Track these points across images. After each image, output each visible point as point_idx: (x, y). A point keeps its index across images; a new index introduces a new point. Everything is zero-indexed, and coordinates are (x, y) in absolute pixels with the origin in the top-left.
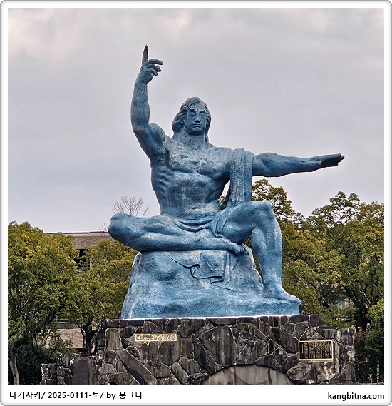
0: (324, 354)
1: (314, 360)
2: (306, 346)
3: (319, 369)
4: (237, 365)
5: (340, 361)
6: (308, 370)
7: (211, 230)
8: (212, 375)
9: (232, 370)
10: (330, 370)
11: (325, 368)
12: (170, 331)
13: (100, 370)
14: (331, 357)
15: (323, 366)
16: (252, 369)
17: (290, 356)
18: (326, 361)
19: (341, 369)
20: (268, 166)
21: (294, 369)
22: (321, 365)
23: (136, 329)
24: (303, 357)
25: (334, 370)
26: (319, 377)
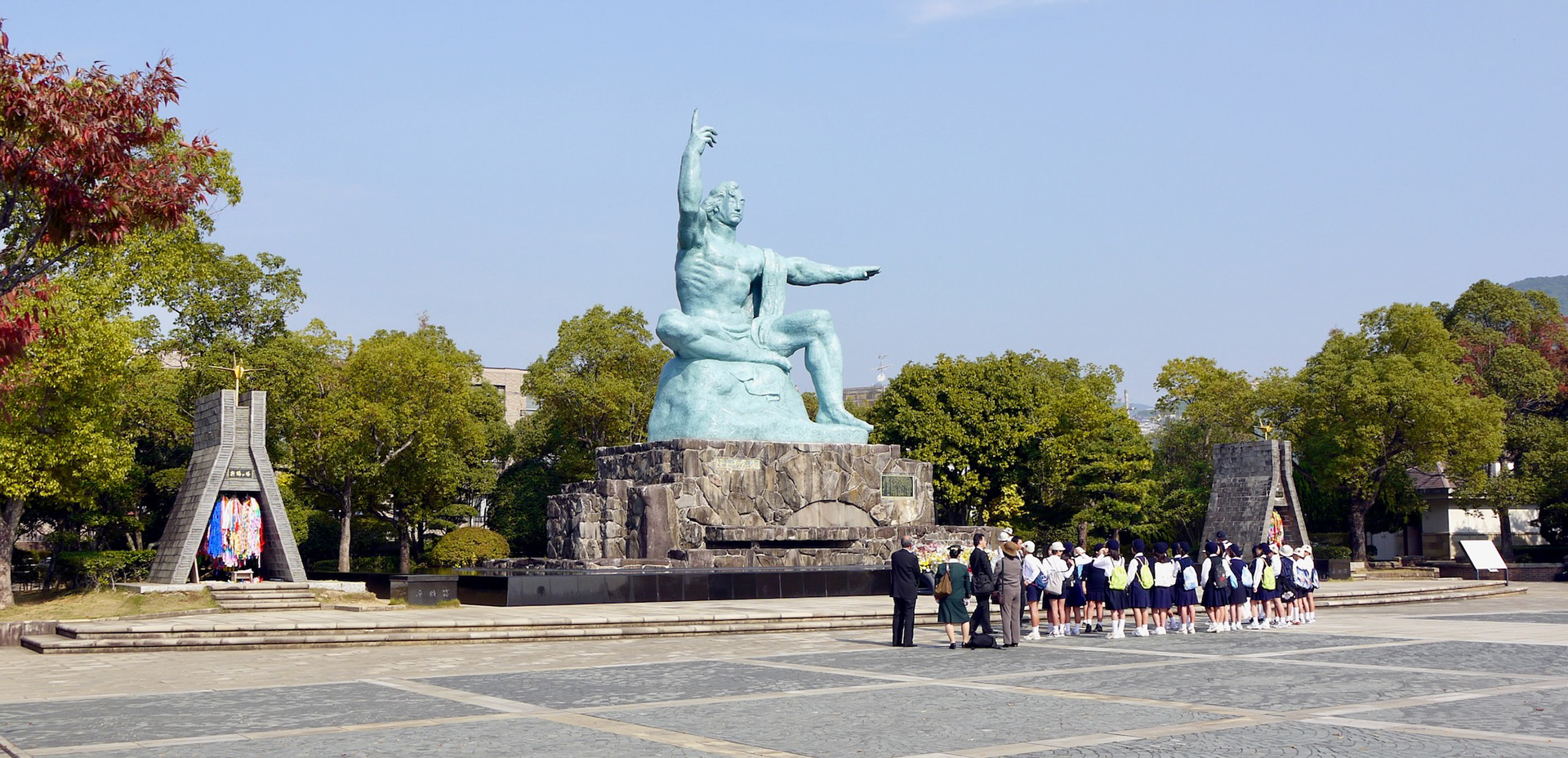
0: (907, 490)
1: (896, 498)
2: (888, 482)
3: (901, 509)
5: (921, 500)
6: (890, 510)
7: (752, 339)
8: (795, 512)
9: (816, 507)
10: (913, 509)
11: (907, 507)
13: (678, 502)
14: (912, 495)
15: (905, 505)
16: (834, 506)
17: (874, 491)
18: (908, 499)
19: (922, 509)
20: (801, 272)
21: (878, 508)
22: (904, 504)
23: (717, 452)
24: (885, 495)
25: (916, 510)
26: (902, 518)
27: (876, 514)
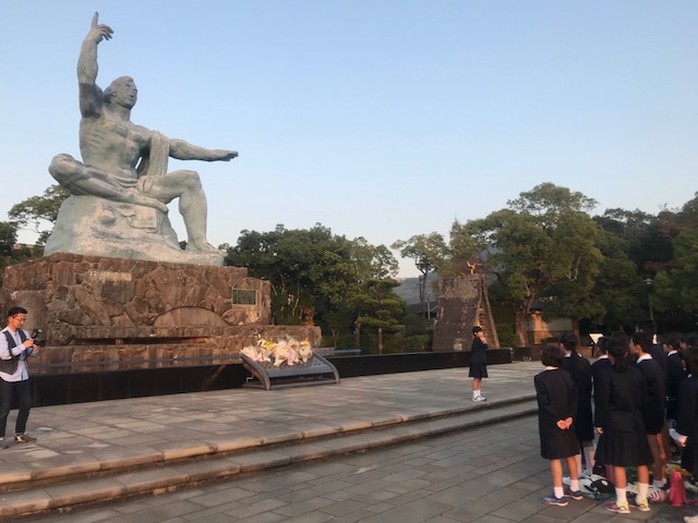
0: (251, 301)
1: (244, 305)
2: (237, 294)
3: (247, 313)
4: (183, 307)
5: (262, 307)
6: (238, 314)
7: (139, 189)
8: (160, 315)
9: (179, 311)
10: (256, 313)
11: (251, 312)
12: (126, 271)
13: (48, 305)
14: (255, 304)
16: (194, 310)
17: (226, 300)
18: (252, 307)
19: (262, 313)
20: (181, 149)
21: (229, 313)
22: (249, 310)
23: (92, 265)
24: (235, 303)
25: (259, 314)
26: (247, 321)
27: (226, 317)
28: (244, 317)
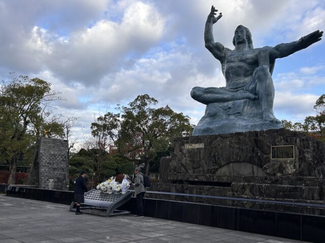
0: (289, 155)
1: (281, 159)
2: (276, 150)
3: (284, 166)
4: (234, 162)
5: (299, 160)
6: (277, 166)
8: (219, 167)
9: (231, 165)
12: (201, 142)
14: (293, 157)
15: (287, 164)
17: (265, 156)
19: (300, 166)
21: (267, 165)
24: (274, 157)
26: (284, 172)
27: (265, 169)
28: (281, 169)
